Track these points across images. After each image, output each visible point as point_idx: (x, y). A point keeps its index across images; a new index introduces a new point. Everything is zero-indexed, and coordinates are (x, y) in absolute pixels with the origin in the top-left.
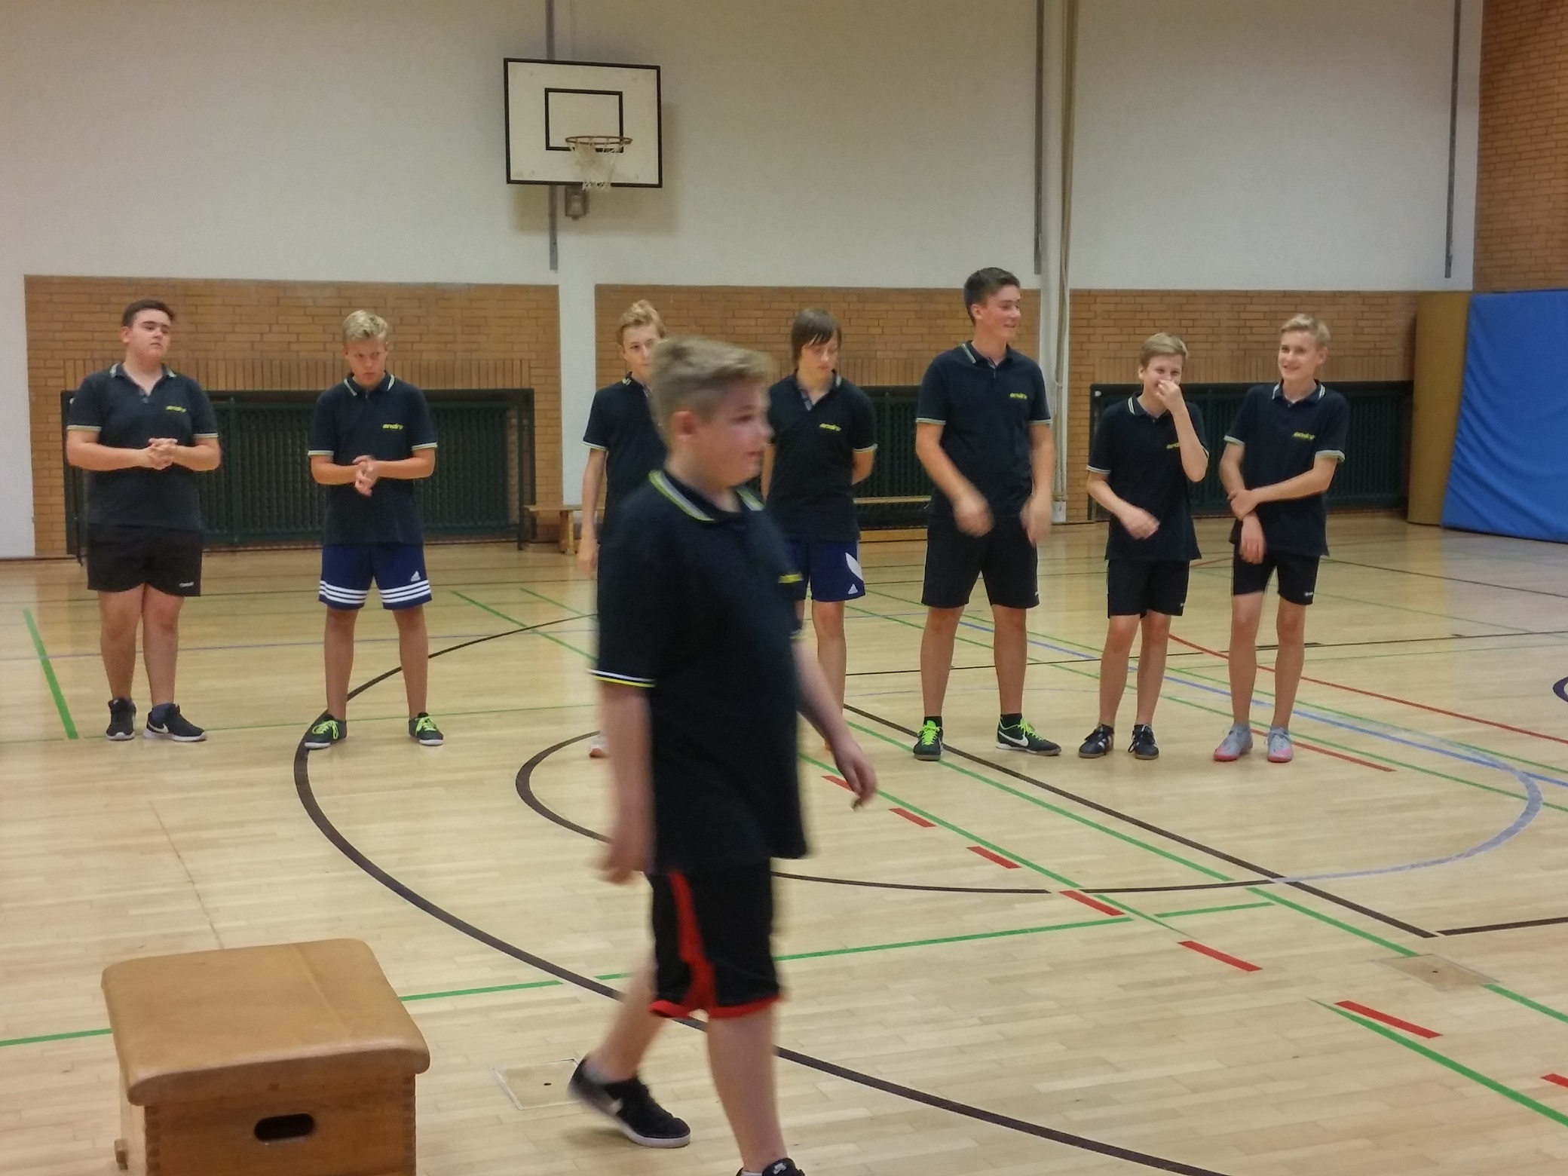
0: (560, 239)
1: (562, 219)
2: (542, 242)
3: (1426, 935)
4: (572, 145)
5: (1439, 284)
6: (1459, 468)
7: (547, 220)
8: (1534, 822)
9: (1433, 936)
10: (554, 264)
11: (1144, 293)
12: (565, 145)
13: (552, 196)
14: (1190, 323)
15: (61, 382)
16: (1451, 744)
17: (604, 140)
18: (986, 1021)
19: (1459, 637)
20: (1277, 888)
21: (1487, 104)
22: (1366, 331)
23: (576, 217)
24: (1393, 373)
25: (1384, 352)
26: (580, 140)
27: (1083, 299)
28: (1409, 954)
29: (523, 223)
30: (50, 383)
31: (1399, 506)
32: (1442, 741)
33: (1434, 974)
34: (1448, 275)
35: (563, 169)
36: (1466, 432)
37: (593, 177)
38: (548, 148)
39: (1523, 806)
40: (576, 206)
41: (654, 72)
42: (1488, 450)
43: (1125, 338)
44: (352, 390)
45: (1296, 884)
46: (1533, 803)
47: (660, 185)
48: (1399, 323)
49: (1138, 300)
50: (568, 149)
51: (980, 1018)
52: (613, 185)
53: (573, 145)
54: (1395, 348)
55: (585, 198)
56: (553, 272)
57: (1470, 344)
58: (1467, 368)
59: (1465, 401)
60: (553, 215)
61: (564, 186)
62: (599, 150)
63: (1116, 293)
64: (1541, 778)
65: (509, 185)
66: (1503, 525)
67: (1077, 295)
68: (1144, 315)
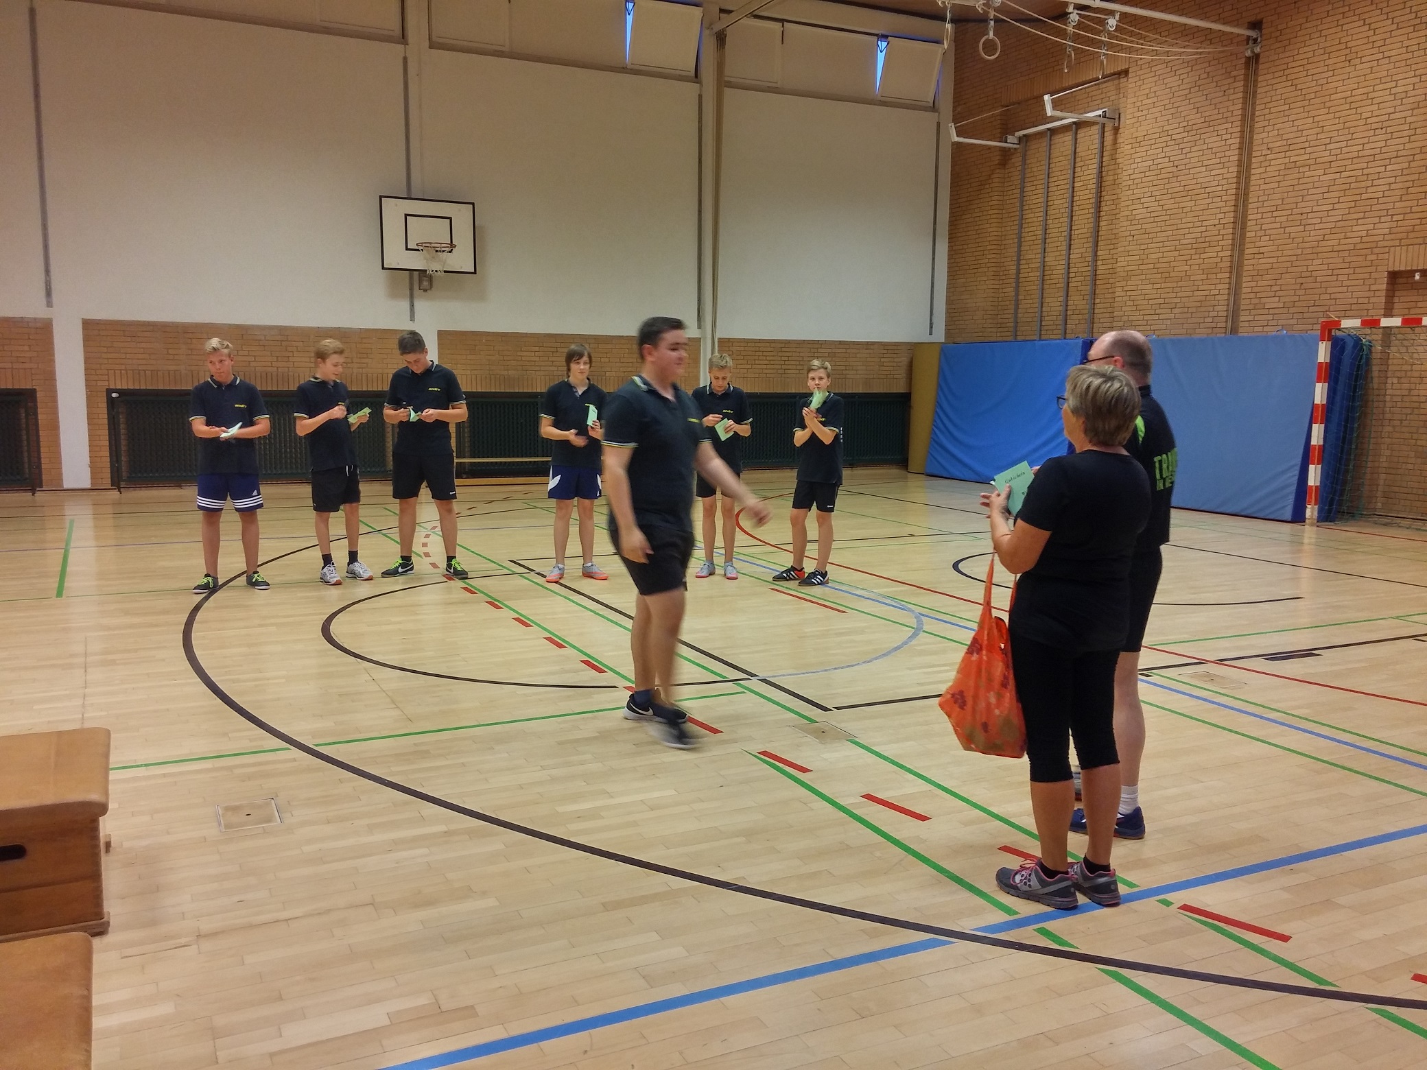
0: (416, 304)
1: (417, 292)
2: (405, 305)
3: (826, 709)
4: (420, 248)
5: (924, 338)
6: (935, 441)
7: (408, 292)
8: (914, 642)
9: (831, 710)
10: (412, 318)
11: (760, 341)
12: (417, 248)
13: (411, 278)
14: (786, 358)
15: (106, 383)
16: (884, 597)
17: (439, 245)
18: (543, 768)
19: (912, 535)
20: (754, 683)
21: (952, 238)
22: (885, 364)
23: (425, 290)
24: (900, 388)
25: (895, 376)
26: (424, 245)
27: (725, 344)
28: (812, 721)
29: (393, 294)
30: (99, 383)
31: (903, 462)
32: (880, 595)
33: (822, 734)
34: (931, 334)
35: (416, 261)
36: (938, 421)
37: (433, 266)
38: (407, 249)
39: (910, 632)
40: (425, 284)
41: (471, 206)
42: (950, 433)
43: (750, 366)
44: (213, 384)
45: (764, 681)
46: (918, 630)
47: (475, 273)
48: (904, 360)
49: (757, 345)
50: (418, 250)
51: (541, 766)
52: (445, 272)
53: (422, 248)
54: (902, 374)
55: (430, 278)
56: (411, 322)
57: (941, 372)
58: (939, 386)
59: (938, 404)
60: (411, 289)
61: (418, 272)
62: (437, 251)
63: (745, 340)
64: (927, 616)
65: (384, 271)
66: (957, 474)
67: (720, 340)
68: (761, 354)
